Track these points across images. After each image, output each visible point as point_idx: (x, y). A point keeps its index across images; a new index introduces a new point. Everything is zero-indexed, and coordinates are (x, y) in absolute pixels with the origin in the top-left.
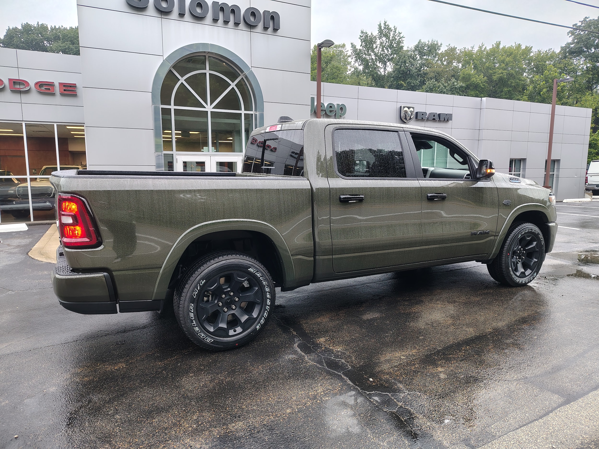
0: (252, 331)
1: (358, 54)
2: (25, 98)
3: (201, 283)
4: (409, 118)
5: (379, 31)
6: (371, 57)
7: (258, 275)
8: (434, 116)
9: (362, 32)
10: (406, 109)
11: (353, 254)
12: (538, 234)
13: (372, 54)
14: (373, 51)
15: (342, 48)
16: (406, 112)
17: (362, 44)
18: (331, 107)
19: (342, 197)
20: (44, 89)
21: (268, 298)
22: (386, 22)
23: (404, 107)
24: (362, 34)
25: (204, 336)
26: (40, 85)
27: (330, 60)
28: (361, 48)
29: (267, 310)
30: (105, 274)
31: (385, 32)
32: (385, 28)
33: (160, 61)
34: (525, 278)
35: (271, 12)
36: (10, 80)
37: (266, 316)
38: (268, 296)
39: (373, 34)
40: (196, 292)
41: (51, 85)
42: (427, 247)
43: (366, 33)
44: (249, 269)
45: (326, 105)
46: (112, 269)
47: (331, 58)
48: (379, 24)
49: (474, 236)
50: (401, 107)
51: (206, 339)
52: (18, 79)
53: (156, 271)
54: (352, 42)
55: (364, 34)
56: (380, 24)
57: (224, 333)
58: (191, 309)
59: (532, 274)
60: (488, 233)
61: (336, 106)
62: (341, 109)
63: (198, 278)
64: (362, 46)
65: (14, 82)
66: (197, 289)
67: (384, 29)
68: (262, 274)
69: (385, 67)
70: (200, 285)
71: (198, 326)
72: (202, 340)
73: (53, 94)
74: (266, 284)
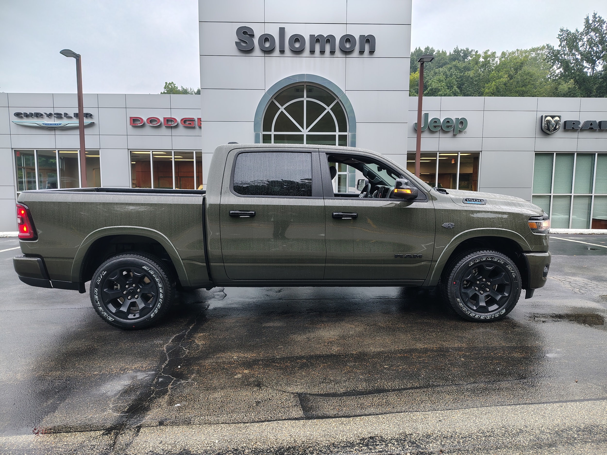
0: (147, 318)
1: (556, 56)
2: (175, 132)
3: (103, 274)
4: (553, 128)
5: (586, 26)
6: (575, 57)
7: (151, 272)
8: (591, 124)
9: (562, 30)
10: (549, 118)
11: (246, 264)
12: (506, 264)
13: (577, 53)
14: (578, 50)
15: (542, 51)
16: (549, 122)
17: (561, 44)
18: (448, 122)
19: (231, 212)
20: (188, 124)
21: (161, 293)
22: (596, 14)
23: (546, 117)
24: (562, 33)
25: (106, 315)
26: (184, 121)
27: (520, 67)
28: (559, 48)
29: (160, 302)
30: (39, 259)
31: (594, 26)
32: (594, 21)
33: (263, 93)
34: (486, 314)
35: (366, 36)
36: (164, 118)
37: (159, 307)
38: (161, 291)
39: (578, 31)
40: (99, 279)
41: (192, 120)
42: (334, 265)
43: (567, 30)
44: (143, 267)
45: (442, 121)
46: (43, 256)
47: (522, 63)
48: (586, 18)
49: (398, 258)
50: (542, 116)
51: (108, 318)
52: (170, 117)
53: (70, 260)
54: (547, 43)
55: (564, 32)
56: (588, 17)
57: (124, 315)
58: (96, 293)
59: (499, 310)
60: (420, 257)
61: (454, 121)
62: (462, 123)
63: (102, 269)
64: (561, 46)
65: (168, 120)
66: (100, 278)
67: (592, 23)
68: (154, 271)
69: (594, 66)
70: (102, 275)
71: (101, 306)
72: (106, 318)
73: (194, 128)
74: (159, 281)
